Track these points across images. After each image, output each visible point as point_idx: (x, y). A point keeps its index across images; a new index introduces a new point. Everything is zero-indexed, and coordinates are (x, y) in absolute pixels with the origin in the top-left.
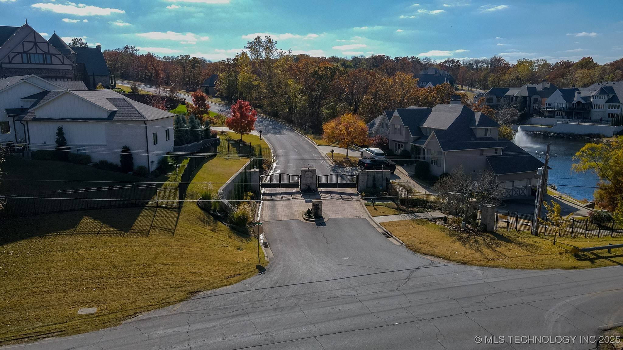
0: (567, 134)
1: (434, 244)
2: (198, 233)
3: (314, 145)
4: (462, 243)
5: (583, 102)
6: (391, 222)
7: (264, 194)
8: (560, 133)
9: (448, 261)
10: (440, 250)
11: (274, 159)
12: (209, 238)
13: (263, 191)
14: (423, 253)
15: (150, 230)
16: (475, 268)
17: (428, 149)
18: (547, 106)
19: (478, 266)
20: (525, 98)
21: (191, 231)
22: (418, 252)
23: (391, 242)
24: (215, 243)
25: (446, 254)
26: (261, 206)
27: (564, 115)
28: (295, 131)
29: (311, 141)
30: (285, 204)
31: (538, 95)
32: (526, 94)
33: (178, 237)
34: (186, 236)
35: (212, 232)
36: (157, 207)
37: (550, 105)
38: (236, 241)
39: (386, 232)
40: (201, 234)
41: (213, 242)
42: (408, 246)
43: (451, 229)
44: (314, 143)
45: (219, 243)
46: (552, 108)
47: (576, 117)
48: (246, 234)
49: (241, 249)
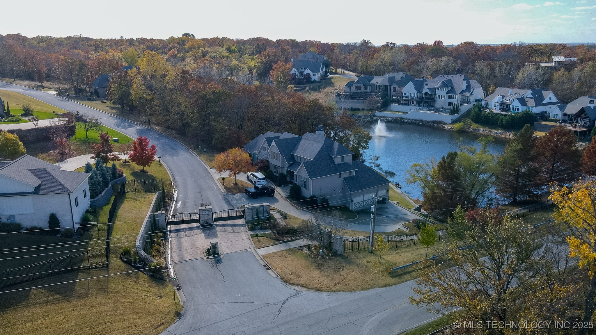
0: (418, 120)
1: (300, 274)
2: (126, 288)
3: (207, 168)
4: (319, 270)
5: (430, 93)
6: (270, 254)
7: (170, 231)
8: (413, 120)
9: (308, 290)
10: (304, 280)
11: (174, 189)
12: (135, 291)
13: (169, 228)
14: (292, 284)
15: (88, 292)
16: (325, 294)
17: (299, 176)
18: (403, 95)
19: (327, 292)
20: (386, 87)
21: (120, 287)
22: (288, 283)
23: (270, 274)
24: (141, 295)
25: (307, 283)
26: (169, 245)
27: (416, 103)
28: (190, 151)
29: (204, 163)
30: (189, 241)
31: (396, 84)
32: (387, 84)
33: (111, 295)
34: (117, 293)
35: (136, 284)
36: (90, 269)
37: (405, 94)
38: (155, 289)
39: (266, 264)
40: (128, 288)
41: (139, 294)
42: (282, 278)
43: (313, 256)
44: (207, 166)
45: (144, 294)
46: (407, 97)
47: (425, 105)
48: (162, 280)
49: (161, 297)
